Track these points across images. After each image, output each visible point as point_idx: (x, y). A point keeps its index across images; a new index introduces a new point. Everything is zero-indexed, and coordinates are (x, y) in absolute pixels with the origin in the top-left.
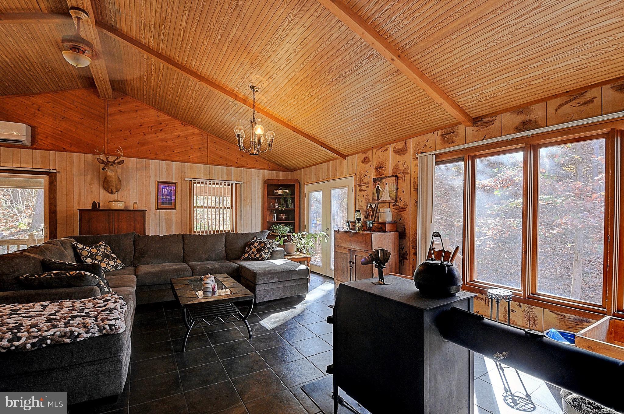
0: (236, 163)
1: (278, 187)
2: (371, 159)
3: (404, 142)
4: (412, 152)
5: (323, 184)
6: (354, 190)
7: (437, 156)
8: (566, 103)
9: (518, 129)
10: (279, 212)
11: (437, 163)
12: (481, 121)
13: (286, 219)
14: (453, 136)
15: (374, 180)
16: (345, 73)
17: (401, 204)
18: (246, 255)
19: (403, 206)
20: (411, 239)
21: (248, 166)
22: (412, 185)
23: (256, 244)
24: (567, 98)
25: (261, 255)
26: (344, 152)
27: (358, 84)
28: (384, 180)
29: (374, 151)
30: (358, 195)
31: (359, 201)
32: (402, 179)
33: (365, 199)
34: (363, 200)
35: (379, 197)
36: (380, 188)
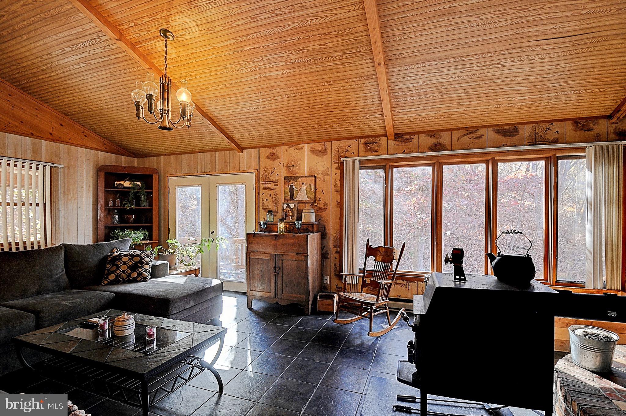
0: (51, 134)
1: (123, 177)
2: (280, 156)
3: (323, 143)
4: (333, 155)
5: (205, 178)
6: (257, 189)
7: (361, 162)
8: (465, 135)
9: (431, 149)
10: (122, 212)
11: (361, 168)
12: (401, 137)
13: (135, 221)
14: (376, 146)
15: (286, 178)
16: (315, 60)
17: (320, 204)
18: (112, 277)
19: (323, 207)
20: (332, 239)
21: (70, 141)
22: (333, 186)
23: (125, 259)
24: (465, 132)
25: (140, 274)
26: (243, 144)
27: (320, 75)
28: (300, 180)
29: (285, 148)
30: (261, 194)
31: (263, 200)
32: (321, 180)
33: (273, 198)
34: (270, 199)
35: (293, 197)
36: (294, 187)
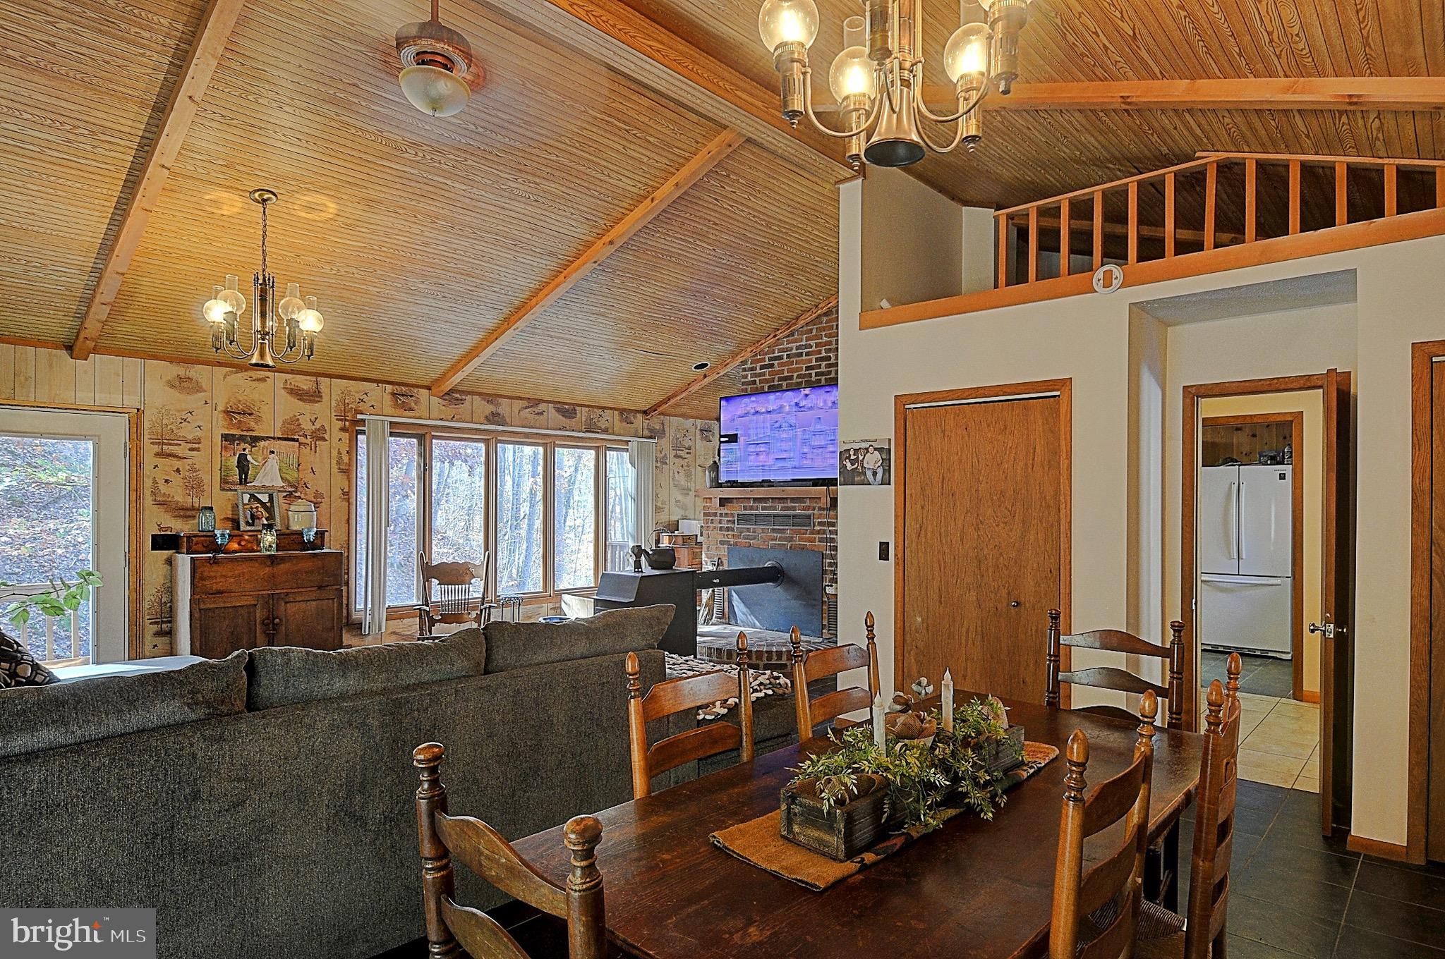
2: (205, 386)
3: (314, 379)
4: (334, 404)
6: (134, 454)
7: (392, 424)
8: (526, 408)
9: (488, 421)
12: (449, 395)
14: (411, 402)
15: (225, 437)
17: (306, 494)
19: (313, 499)
22: (334, 462)
24: (526, 404)
28: (262, 443)
29: (220, 371)
30: (148, 468)
31: (155, 482)
32: (309, 448)
33: (185, 478)
34: (177, 480)
35: (246, 479)
36: (249, 458)
